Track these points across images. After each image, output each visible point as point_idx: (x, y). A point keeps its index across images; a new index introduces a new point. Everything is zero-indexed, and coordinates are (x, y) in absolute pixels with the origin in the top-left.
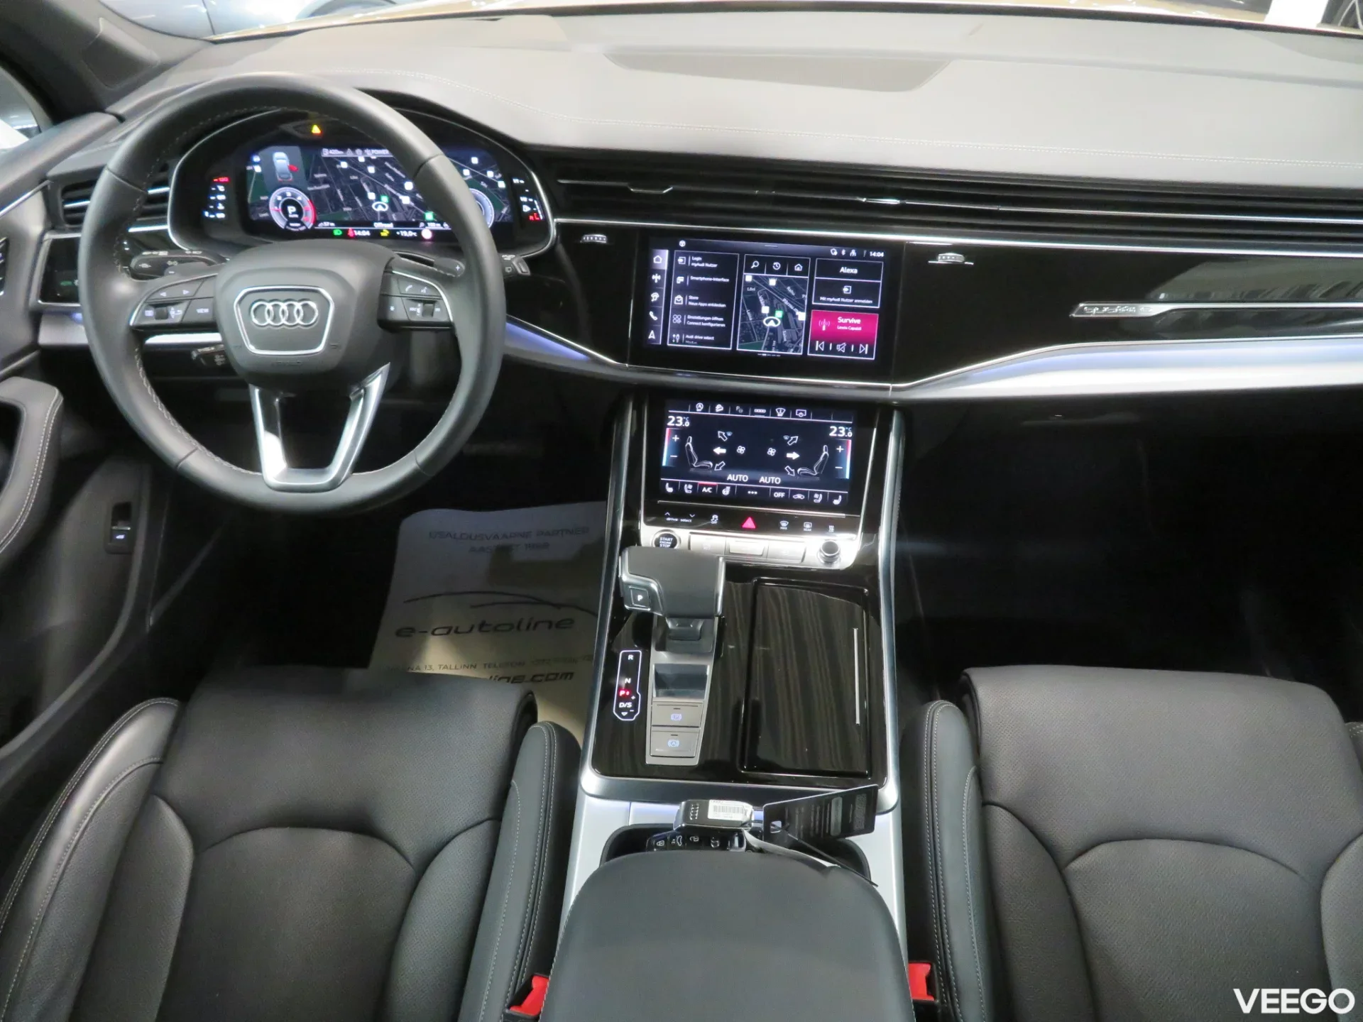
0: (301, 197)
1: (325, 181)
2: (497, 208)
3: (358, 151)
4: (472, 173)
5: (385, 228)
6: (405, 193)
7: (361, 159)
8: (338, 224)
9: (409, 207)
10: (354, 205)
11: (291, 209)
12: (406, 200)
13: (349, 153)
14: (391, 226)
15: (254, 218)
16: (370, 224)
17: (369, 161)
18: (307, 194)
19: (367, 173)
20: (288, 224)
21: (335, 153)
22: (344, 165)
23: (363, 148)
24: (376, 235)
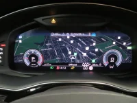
0: (38, 53)
1: (50, 47)
2: (124, 57)
3: (68, 34)
4: (116, 43)
5: (73, 66)
6: (85, 51)
7: (68, 37)
8: (52, 64)
9: (85, 57)
10: (62, 57)
11: (33, 58)
12: (85, 54)
13: (63, 35)
14: (76, 65)
15: (15, 62)
16: (67, 64)
17: (71, 38)
18: (41, 52)
19: (70, 43)
20: (30, 64)
21: (57, 35)
22: (60, 40)
23: (70, 32)
24: (69, 69)
